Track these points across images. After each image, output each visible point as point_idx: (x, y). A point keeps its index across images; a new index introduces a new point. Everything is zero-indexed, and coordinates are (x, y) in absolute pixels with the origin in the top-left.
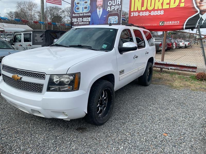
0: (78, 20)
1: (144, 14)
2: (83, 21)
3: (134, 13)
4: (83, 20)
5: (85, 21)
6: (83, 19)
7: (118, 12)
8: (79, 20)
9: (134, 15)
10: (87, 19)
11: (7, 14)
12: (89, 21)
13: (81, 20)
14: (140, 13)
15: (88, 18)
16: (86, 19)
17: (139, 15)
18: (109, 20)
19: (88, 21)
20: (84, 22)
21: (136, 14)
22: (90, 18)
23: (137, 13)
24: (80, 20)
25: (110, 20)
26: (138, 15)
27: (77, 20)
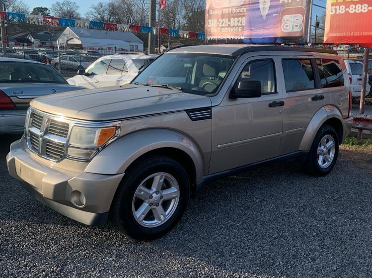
0: (220, 22)
1: (357, 8)
2: (229, 25)
3: (338, 7)
4: (229, 23)
5: (234, 26)
6: (229, 21)
7: (302, 5)
8: (222, 24)
9: (337, 13)
10: (238, 22)
11: (93, 8)
12: (243, 25)
13: (225, 24)
14: (348, 7)
15: (240, 18)
16: (236, 22)
17: (348, 11)
18: (283, 23)
19: (241, 25)
20: (232, 27)
21: (341, 9)
22: (244, 18)
23: (344, 7)
24: (223, 22)
25: (285, 23)
26: (346, 11)
27: (217, 22)
